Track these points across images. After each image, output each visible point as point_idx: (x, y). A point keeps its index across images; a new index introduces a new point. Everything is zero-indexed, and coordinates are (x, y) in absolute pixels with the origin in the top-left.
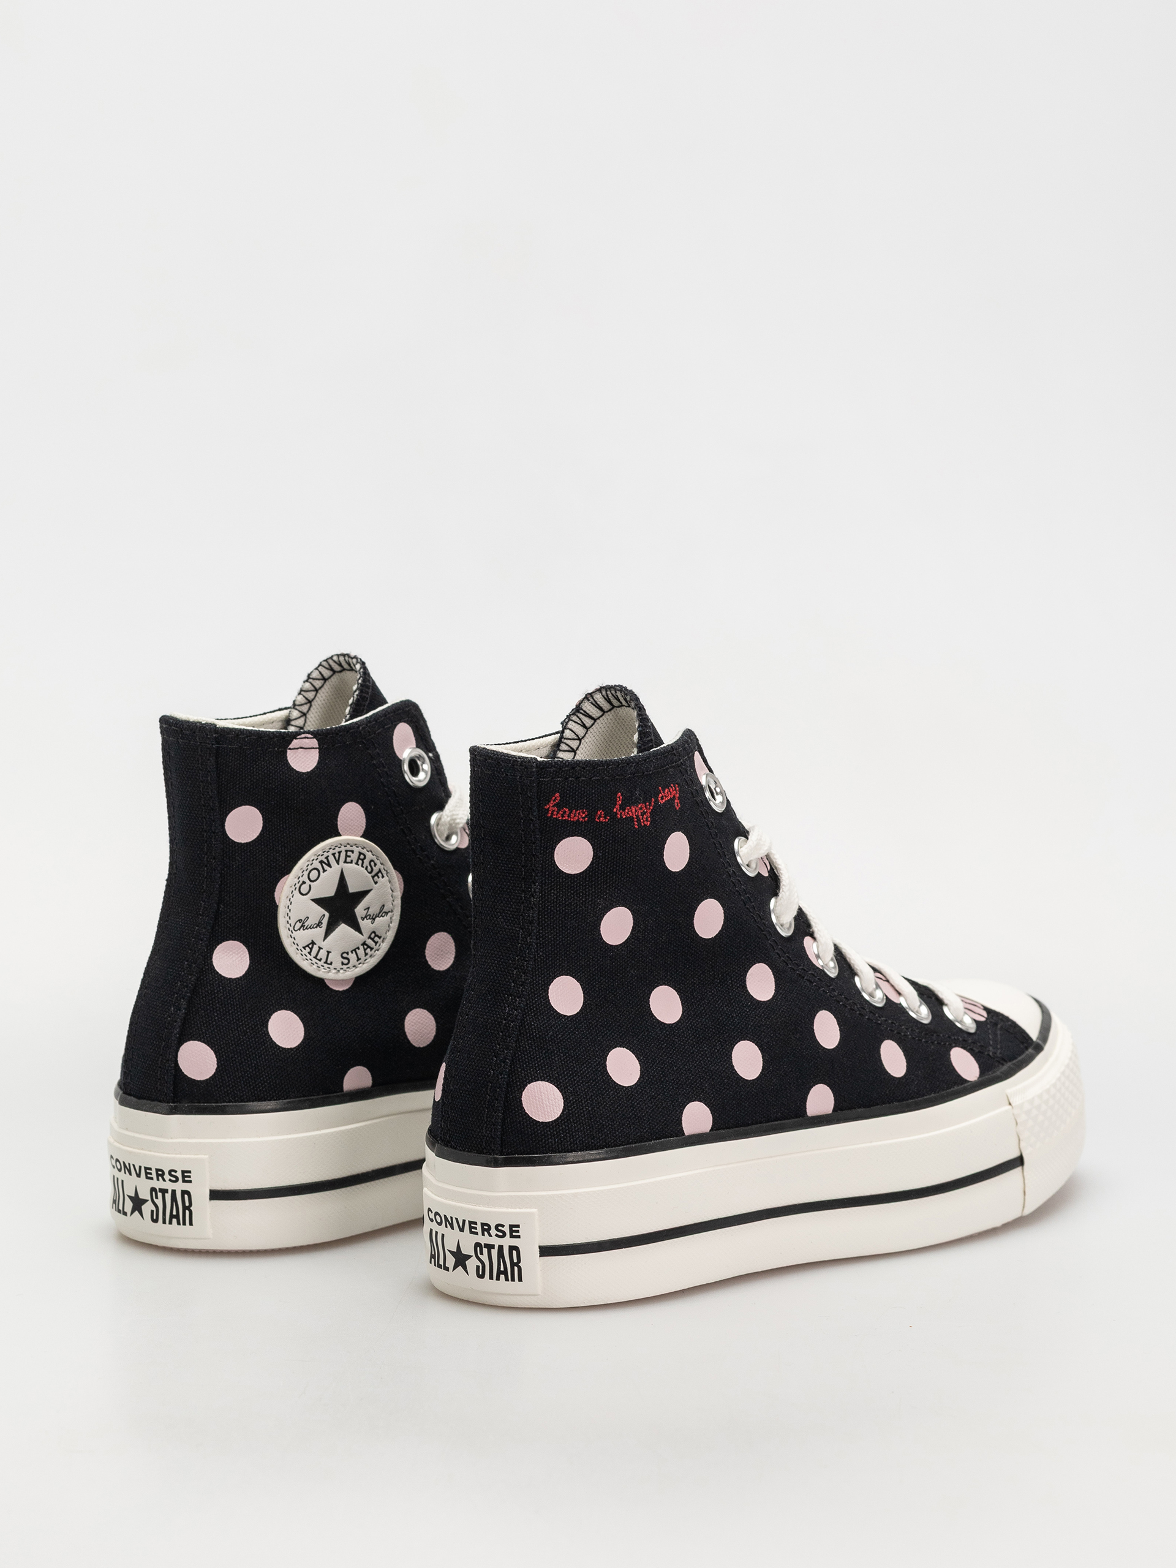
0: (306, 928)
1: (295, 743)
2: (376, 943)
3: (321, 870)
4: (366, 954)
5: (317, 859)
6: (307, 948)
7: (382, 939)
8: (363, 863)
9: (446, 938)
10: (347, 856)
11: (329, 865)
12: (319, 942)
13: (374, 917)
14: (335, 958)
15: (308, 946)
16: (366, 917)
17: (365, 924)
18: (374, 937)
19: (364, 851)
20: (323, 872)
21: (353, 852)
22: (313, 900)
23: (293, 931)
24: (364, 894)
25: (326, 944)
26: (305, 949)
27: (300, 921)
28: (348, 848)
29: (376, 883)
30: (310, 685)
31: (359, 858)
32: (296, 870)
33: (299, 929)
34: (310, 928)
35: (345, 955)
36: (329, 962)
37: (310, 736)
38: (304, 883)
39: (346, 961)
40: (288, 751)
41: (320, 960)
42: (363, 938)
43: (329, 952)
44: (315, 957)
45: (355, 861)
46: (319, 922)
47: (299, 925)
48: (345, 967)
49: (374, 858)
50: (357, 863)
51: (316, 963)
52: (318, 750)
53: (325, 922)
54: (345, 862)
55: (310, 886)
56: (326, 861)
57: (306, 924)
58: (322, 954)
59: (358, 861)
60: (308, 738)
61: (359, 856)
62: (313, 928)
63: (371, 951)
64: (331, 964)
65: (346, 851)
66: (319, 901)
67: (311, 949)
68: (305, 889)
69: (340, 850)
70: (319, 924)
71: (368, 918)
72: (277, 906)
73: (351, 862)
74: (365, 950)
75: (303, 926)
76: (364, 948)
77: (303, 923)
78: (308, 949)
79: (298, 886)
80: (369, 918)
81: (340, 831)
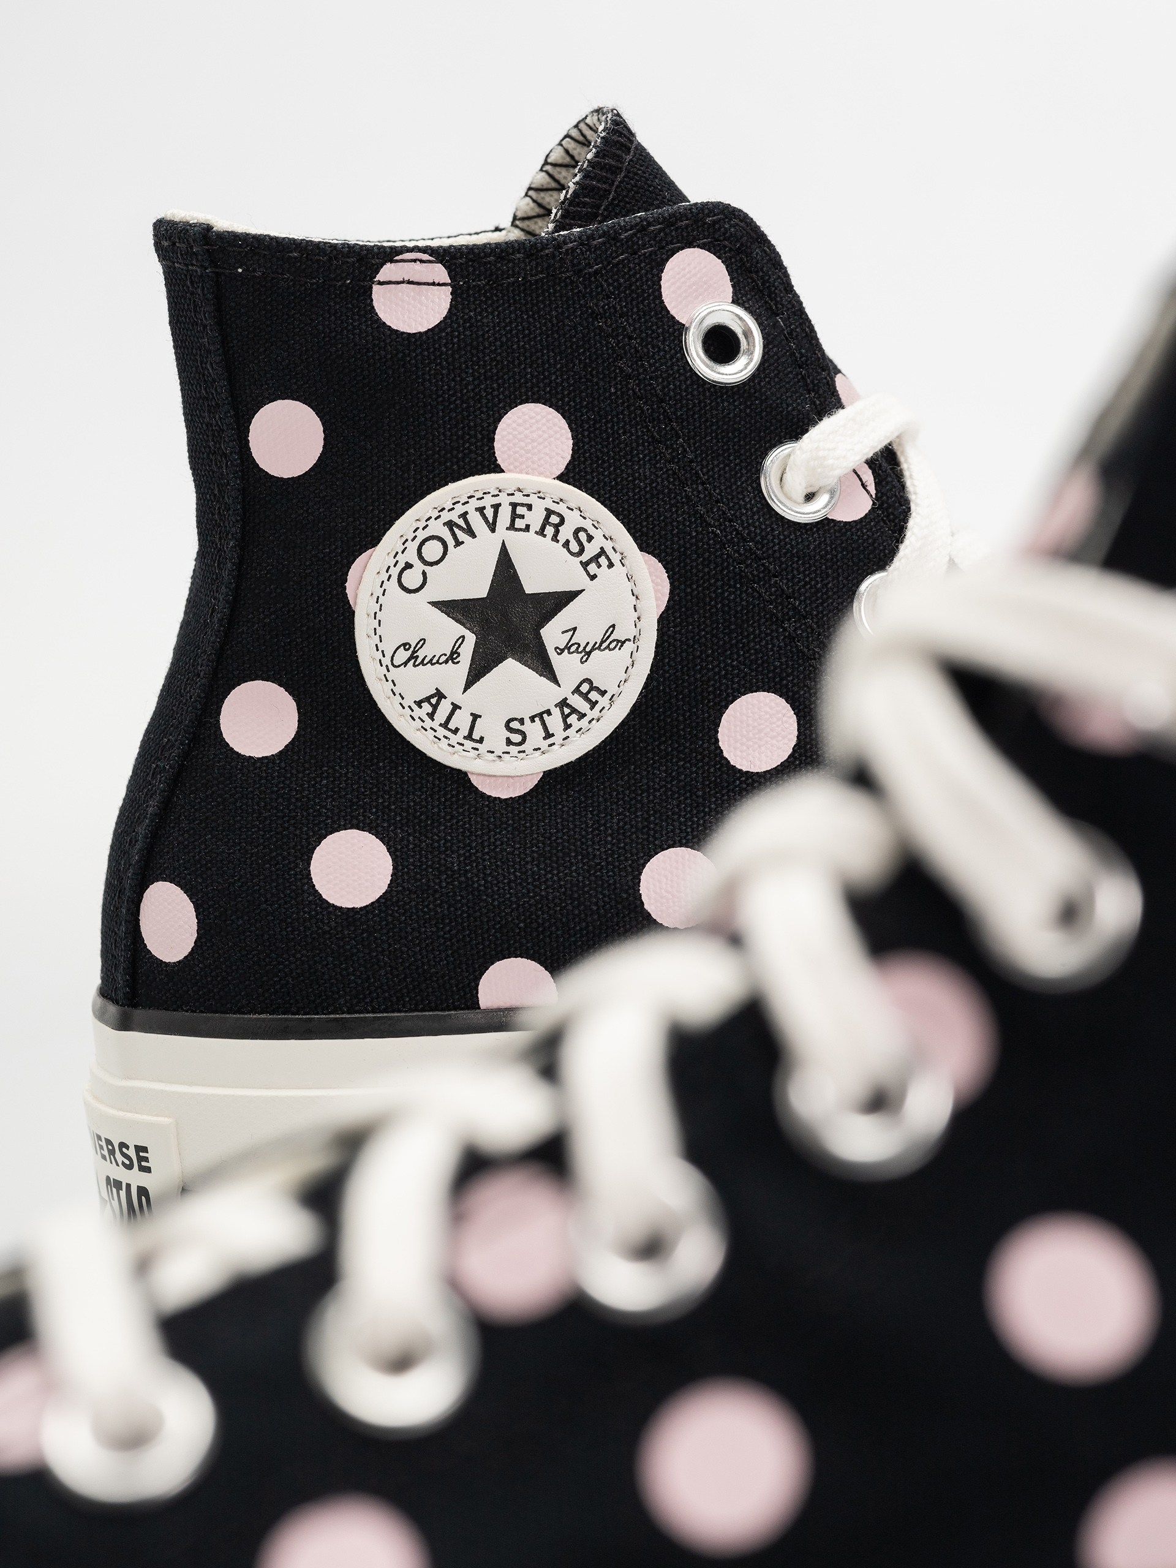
0: (422, 663)
1: (388, 271)
2: (593, 704)
3: (451, 542)
4: (567, 726)
5: (439, 517)
6: (425, 705)
7: (608, 696)
8: (557, 532)
9: (773, 704)
10: (514, 516)
11: (471, 533)
12: (454, 691)
13: (588, 649)
14: (493, 731)
15: (428, 699)
16: (568, 647)
17: (568, 667)
18: (589, 692)
19: (561, 508)
20: (455, 546)
21: (529, 507)
22: (435, 604)
23: (391, 667)
24: (565, 598)
25: (472, 700)
26: (420, 707)
27: (405, 646)
28: (518, 498)
29: (593, 577)
30: (547, 177)
31: (546, 522)
32: (392, 538)
33: (405, 664)
34: (430, 662)
35: (515, 725)
36: (476, 736)
37: (426, 257)
38: (408, 566)
39: (516, 738)
40: (376, 288)
41: (456, 731)
42: (565, 690)
43: (475, 717)
44: (445, 725)
45: (536, 526)
46: (452, 653)
47: (403, 655)
48: (514, 749)
49: (587, 524)
50: (541, 532)
51: (445, 737)
52: (450, 289)
53: (467, 652)
54: (512, 527)
55: (424, 574)
56: (461, 522)
57: (421, 654)
58: (462, 720)
59: (543, 528)
60: (422, 261)
61: (547, 517)
62: (438, 662)
63: (579, 720)
64: (481, 740)
65: (514, 506)
66: (451, 608)
67: (435, 707)
68: (412, 579)
69: (496, 501)
70: (453, 657)
71: (573, 649)
72: (354, 612)
73: (527, 528)
74: (565, 717)
75: (413, 657)
76: (562, 713)
77: (414, 652)
78: (427, 708)
79: (395, 572)
80: (577, 651)
81: (499, 461)
